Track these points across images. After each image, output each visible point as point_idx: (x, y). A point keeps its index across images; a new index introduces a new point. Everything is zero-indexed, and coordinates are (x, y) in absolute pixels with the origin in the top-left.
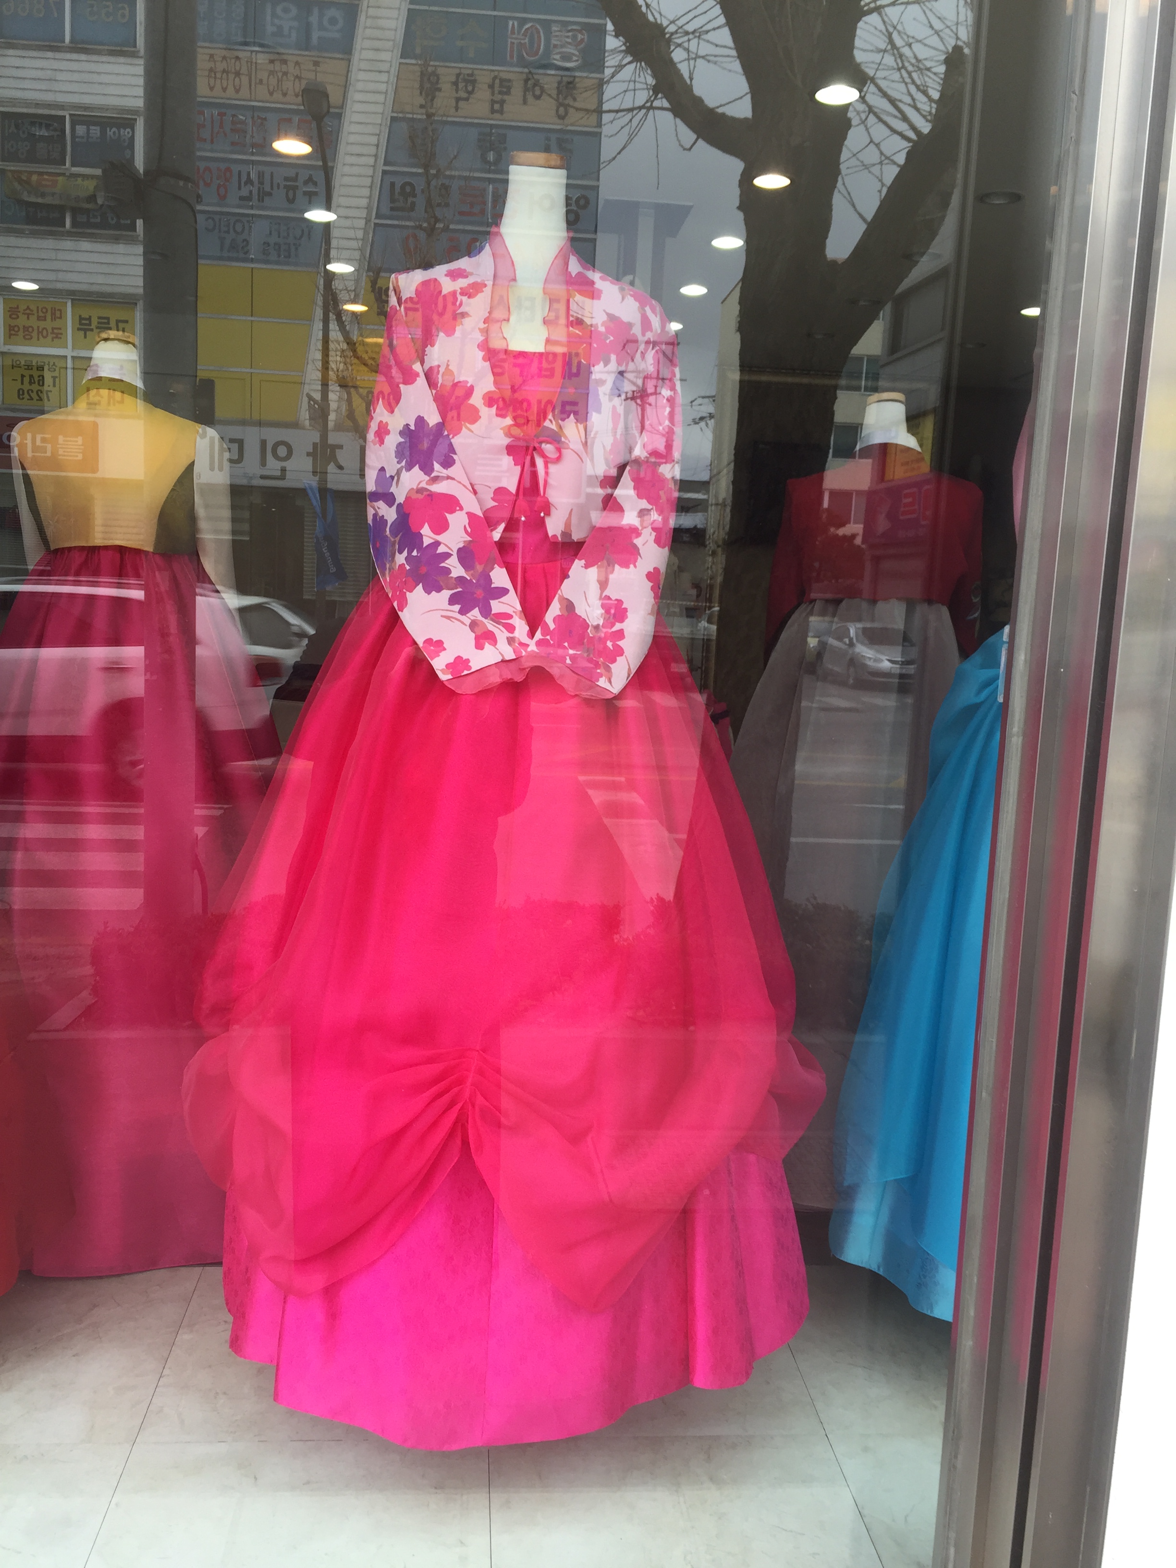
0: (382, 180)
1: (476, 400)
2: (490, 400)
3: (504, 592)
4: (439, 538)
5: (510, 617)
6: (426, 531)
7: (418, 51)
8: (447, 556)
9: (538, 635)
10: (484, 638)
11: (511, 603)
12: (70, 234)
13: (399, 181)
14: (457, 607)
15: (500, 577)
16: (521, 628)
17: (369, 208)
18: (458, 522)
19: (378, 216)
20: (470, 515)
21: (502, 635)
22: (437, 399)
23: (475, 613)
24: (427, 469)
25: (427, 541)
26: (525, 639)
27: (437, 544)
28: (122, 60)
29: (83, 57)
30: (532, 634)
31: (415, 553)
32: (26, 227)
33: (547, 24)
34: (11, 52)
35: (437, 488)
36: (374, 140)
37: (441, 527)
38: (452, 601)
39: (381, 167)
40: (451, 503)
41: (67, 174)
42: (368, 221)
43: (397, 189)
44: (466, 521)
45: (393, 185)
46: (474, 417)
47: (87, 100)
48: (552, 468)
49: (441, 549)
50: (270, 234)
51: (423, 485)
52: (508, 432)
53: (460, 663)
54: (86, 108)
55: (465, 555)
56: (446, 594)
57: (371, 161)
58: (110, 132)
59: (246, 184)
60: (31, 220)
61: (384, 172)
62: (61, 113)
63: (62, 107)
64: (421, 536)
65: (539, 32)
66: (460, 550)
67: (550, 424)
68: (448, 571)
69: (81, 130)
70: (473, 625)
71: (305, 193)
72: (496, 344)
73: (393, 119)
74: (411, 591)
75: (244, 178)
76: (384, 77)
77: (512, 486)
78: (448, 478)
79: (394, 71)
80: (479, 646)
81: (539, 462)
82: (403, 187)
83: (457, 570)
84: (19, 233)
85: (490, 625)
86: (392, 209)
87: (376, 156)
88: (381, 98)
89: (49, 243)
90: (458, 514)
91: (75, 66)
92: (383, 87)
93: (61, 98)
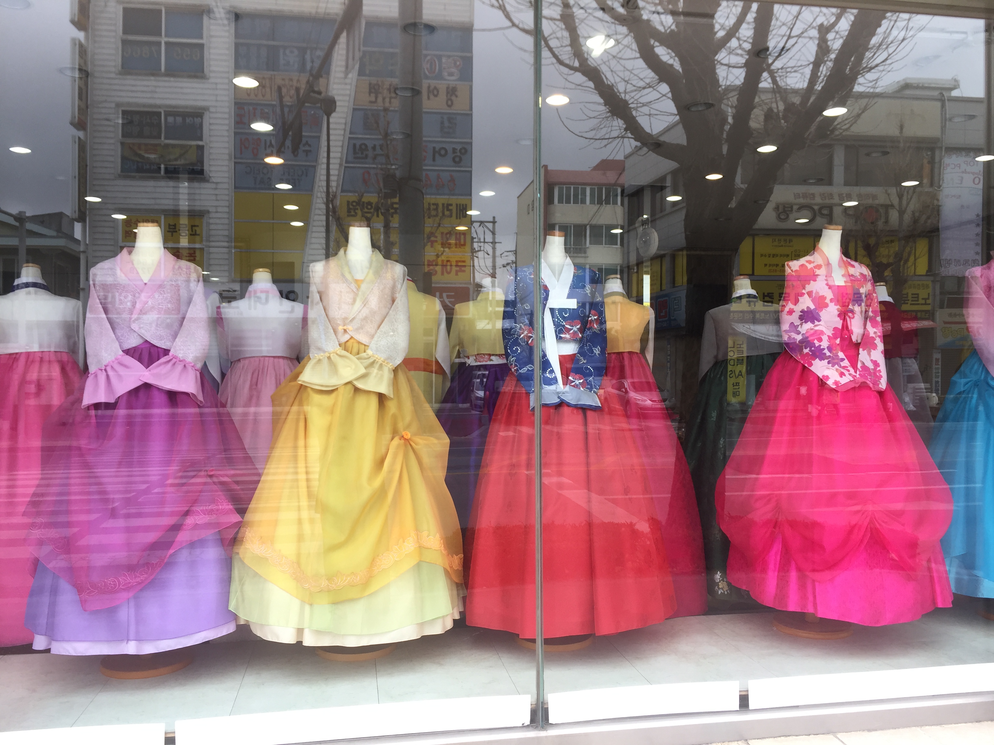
0: (348, 143)
1: (828, 301)
2: (831, 300)
3: (842, 360)
4: (821, 344)
5: (847, 367)
6: (816, 342)
7: (367, 72)
8: (824, 349)
9: (858, 372)
10: (842, 374)
11: (846, 363)
12: (163, 178)
13: (358, 143)
14: (830, 365)
15: (841, 355)
16: (852, 371)
17: (341, 159)
18: (825, 338)
19: (346, 162)
20: (829, 336)
21: (846, 373)
22: (812, 301)
23: (836, 366)
24: (813, 322)
25: (817, 345)
26: (854, 374)
27: (820, 346)
28: (196, 80)
29: (172, 79)
30: (856, 372)
31: (813, 349)
32: (137, 174)
33: (440, 57)
34: (129, 77)
35: (817, 328)
36: (343, 121)
37: (820, 340)
38: (829, 363)
39: (348, 135)
40: (822, 333)
41: (162, 144)
42: (341, 165)
43: (358, 146)
44: (827, 338)
45: (355, 145)
46: (826, 306)
47: (173, 103)
48: (852, 320)
49: (822, 347)
50: (284, 173)
51: (812, 327)
52: (838, 310)
53: (836, 383)
54: (175, 107)
55: (830, 349)
56: (826, 361)
57: (342, 132)
58: (188, 120)
59: (269, 147)
60: (139, 170)
61: (350, 138)
62: (159, 110)
63: (159, 106)
64: (814, 343)
65: (435, 63)
66: (827, 347)
67: (851, 307)
68: (825, 354)
69: (171, 119)
70: (837, 370)
71: (304, 151)
72: (831, 283)
73: (354, 110)
74: (814, 360)
75: (268, 144)
76: (348, 87)
77: (840, 327)
78: (820, 325)
79: (354, 83)
80: (841, 377)
81: (848, 319)
82: (361, 146)
83: (828, 354)
84: (133, 178)
85: (843, 370)
86: (355, 158)
87: (345, 130)
88: (347, 98)
89: (151, 183)
90: (825, 336)
91: (167, 84)
92: (348, 92)
93: (158, 102)
